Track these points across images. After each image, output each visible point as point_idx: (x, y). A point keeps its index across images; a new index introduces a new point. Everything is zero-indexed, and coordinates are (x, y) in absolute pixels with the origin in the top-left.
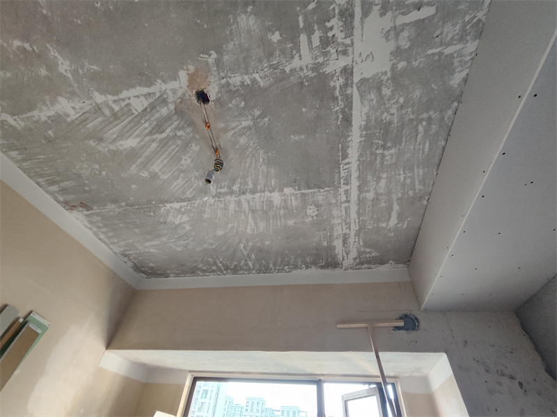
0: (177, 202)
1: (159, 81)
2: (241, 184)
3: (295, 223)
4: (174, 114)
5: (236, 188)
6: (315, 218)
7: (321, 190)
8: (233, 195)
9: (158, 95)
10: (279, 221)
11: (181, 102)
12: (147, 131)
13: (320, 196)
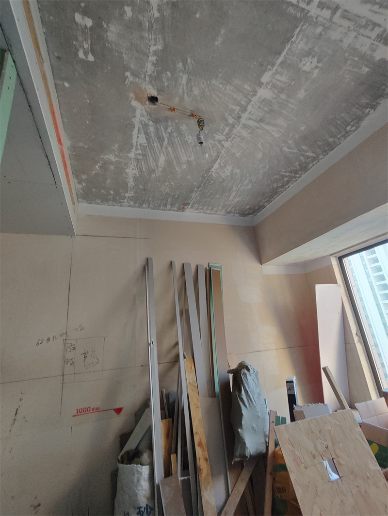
0: (214, 164)
1: (133, 119)
2: (230, 115)
3: (306, 90)
4: (156, 124)
5: (231, 120)
6: (320, 65)
7: (293, 39)
8: (236, 126)
9: (141, 126)
10: (290, 105)
11: (151, 116)
12: (159, 146)
13: (299, 43)
